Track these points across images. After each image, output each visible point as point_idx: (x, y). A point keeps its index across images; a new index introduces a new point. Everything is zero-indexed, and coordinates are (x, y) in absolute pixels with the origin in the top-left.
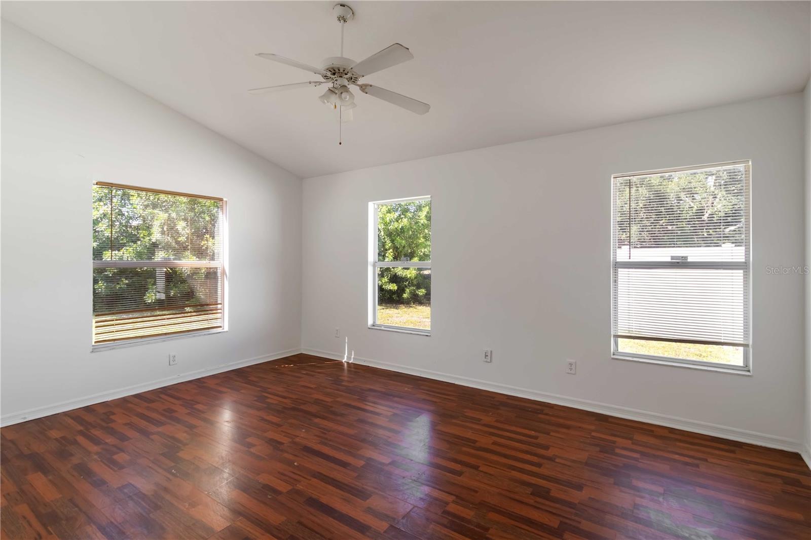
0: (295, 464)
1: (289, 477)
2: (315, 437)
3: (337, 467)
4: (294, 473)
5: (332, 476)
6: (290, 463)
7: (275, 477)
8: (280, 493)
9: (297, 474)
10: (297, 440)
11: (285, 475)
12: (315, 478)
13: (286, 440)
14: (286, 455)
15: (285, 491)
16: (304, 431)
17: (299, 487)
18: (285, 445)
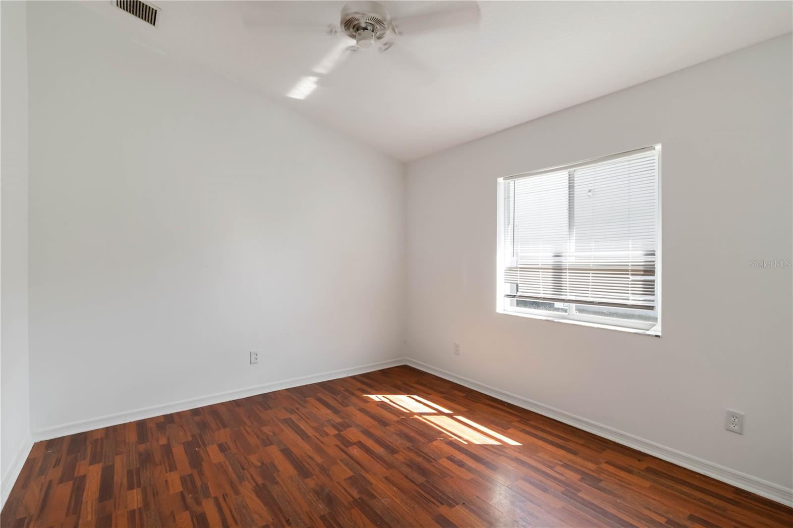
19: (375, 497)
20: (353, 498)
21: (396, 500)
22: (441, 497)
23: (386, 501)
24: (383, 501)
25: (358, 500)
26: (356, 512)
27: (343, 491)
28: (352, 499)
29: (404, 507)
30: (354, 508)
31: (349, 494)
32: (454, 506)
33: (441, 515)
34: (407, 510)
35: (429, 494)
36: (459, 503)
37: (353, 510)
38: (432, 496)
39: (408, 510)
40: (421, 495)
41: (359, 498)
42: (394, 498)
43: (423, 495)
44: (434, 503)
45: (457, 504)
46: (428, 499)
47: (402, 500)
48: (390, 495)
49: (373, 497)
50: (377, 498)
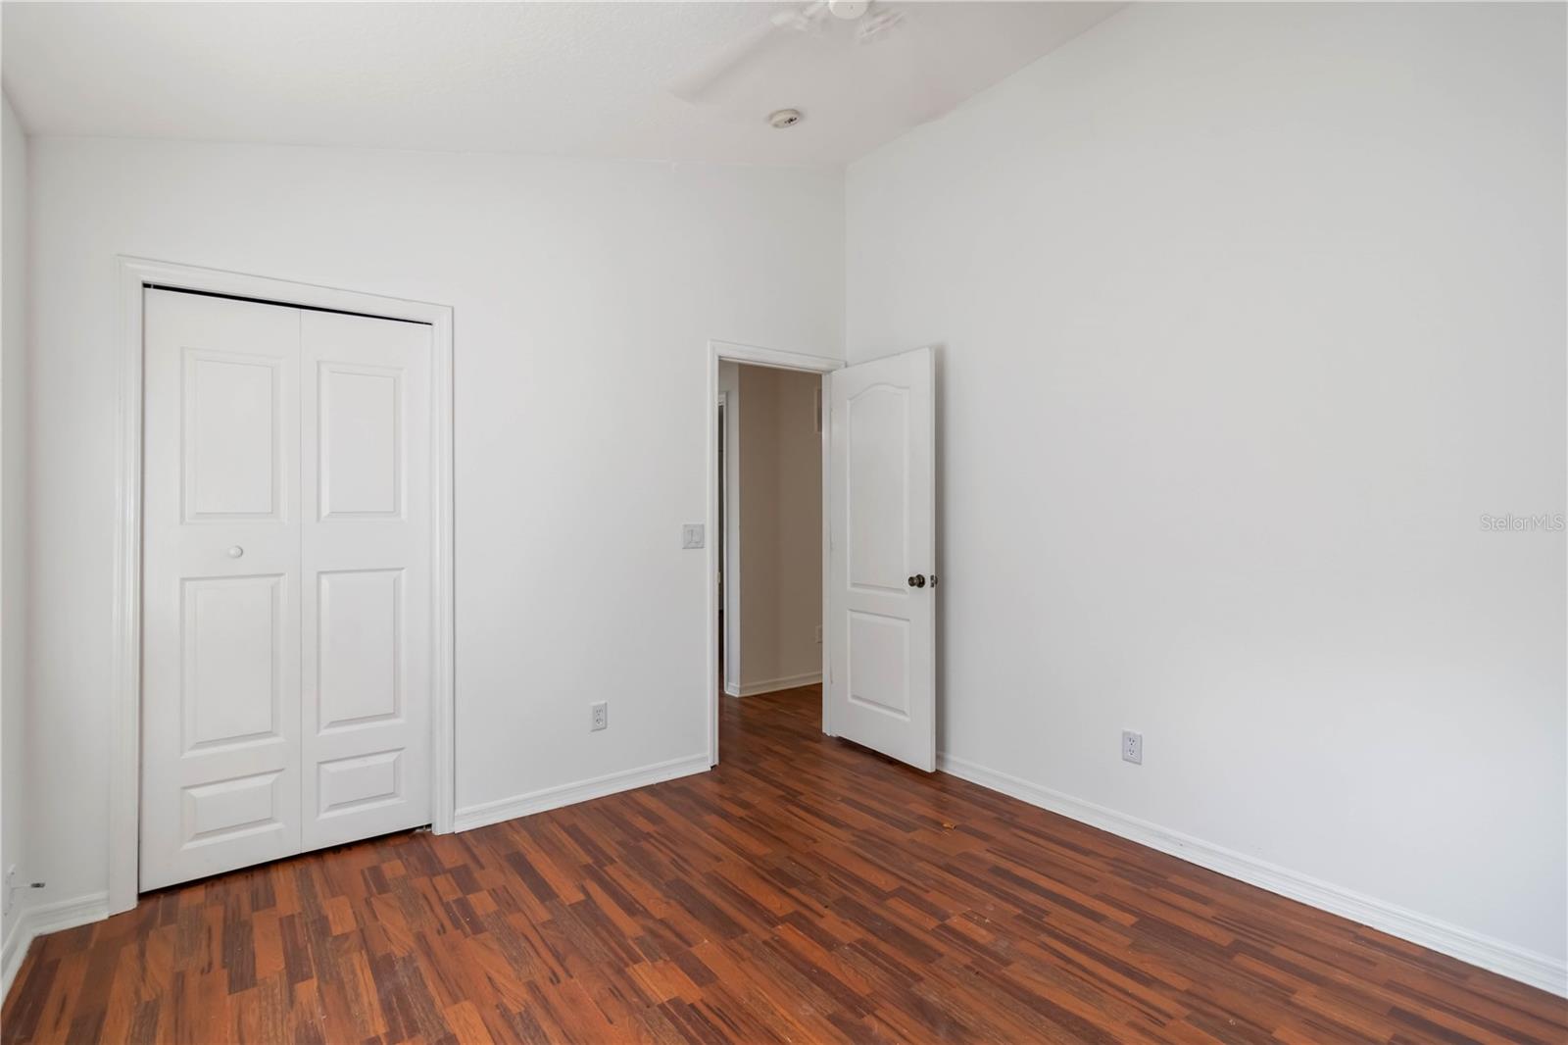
19: (830, 1018)
20: (876, 1017)
21: (785, 1013)
22: (689, 1020)
23: (806, 1010)
24: (812, 1010)
25: (865, 1013)
26: (862, 990)
27: (905, 1031)
28: (877, 1012)
29: (770, 999)
30: (868, 995)
31: (888, 1025)
32: (668, 1002)
33: (700, 985)
34: (764, 993)
35: (715, 1028)
36: (657, 1009)
37: (868, 991)
38: (707, 1021)
39: (761, 993)
40: (732, 1026)
41: (863, 1016)
42: (789, 1018)
43: (729, 1025)
44: (708, 1006)
45: (662, 1007)
46: (718, 1015)
47: (773, 1013)
48: (799, 1025)
49: (834, 1019)
50: (825, 1017)
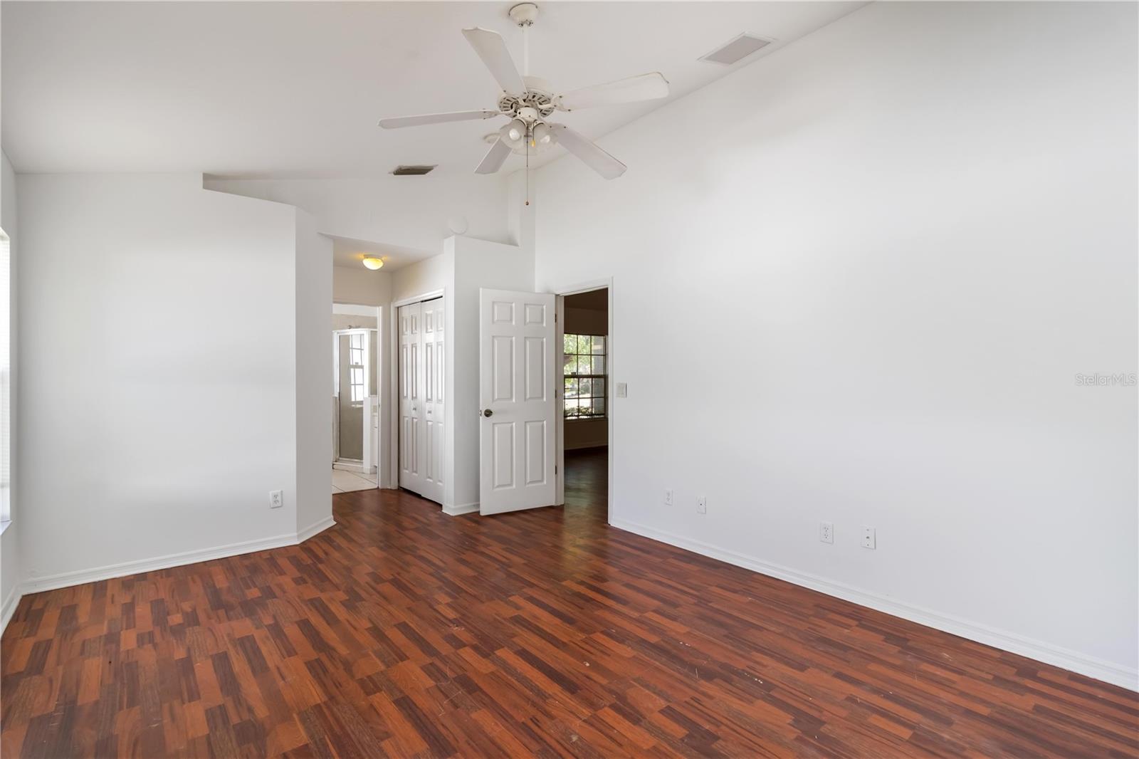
0: (588, 665)
1: (595, 648)
2: (554, 712)
3: (534, 652)
4: (589, 651)
5: (544, 641)
6: (596, 667)
7: (613, 651)
8: (602, 632)
9: (586, 650)
10: (587, 712)
11: (602, 652)
12: (563, 643)
13: (609, 716)
14: (604, 682)
15: (598, 634)
16: (575, 738)
17: (583, 636)
18: (608, 704)
